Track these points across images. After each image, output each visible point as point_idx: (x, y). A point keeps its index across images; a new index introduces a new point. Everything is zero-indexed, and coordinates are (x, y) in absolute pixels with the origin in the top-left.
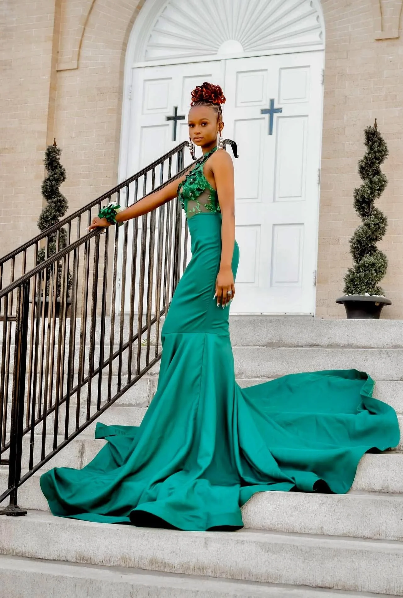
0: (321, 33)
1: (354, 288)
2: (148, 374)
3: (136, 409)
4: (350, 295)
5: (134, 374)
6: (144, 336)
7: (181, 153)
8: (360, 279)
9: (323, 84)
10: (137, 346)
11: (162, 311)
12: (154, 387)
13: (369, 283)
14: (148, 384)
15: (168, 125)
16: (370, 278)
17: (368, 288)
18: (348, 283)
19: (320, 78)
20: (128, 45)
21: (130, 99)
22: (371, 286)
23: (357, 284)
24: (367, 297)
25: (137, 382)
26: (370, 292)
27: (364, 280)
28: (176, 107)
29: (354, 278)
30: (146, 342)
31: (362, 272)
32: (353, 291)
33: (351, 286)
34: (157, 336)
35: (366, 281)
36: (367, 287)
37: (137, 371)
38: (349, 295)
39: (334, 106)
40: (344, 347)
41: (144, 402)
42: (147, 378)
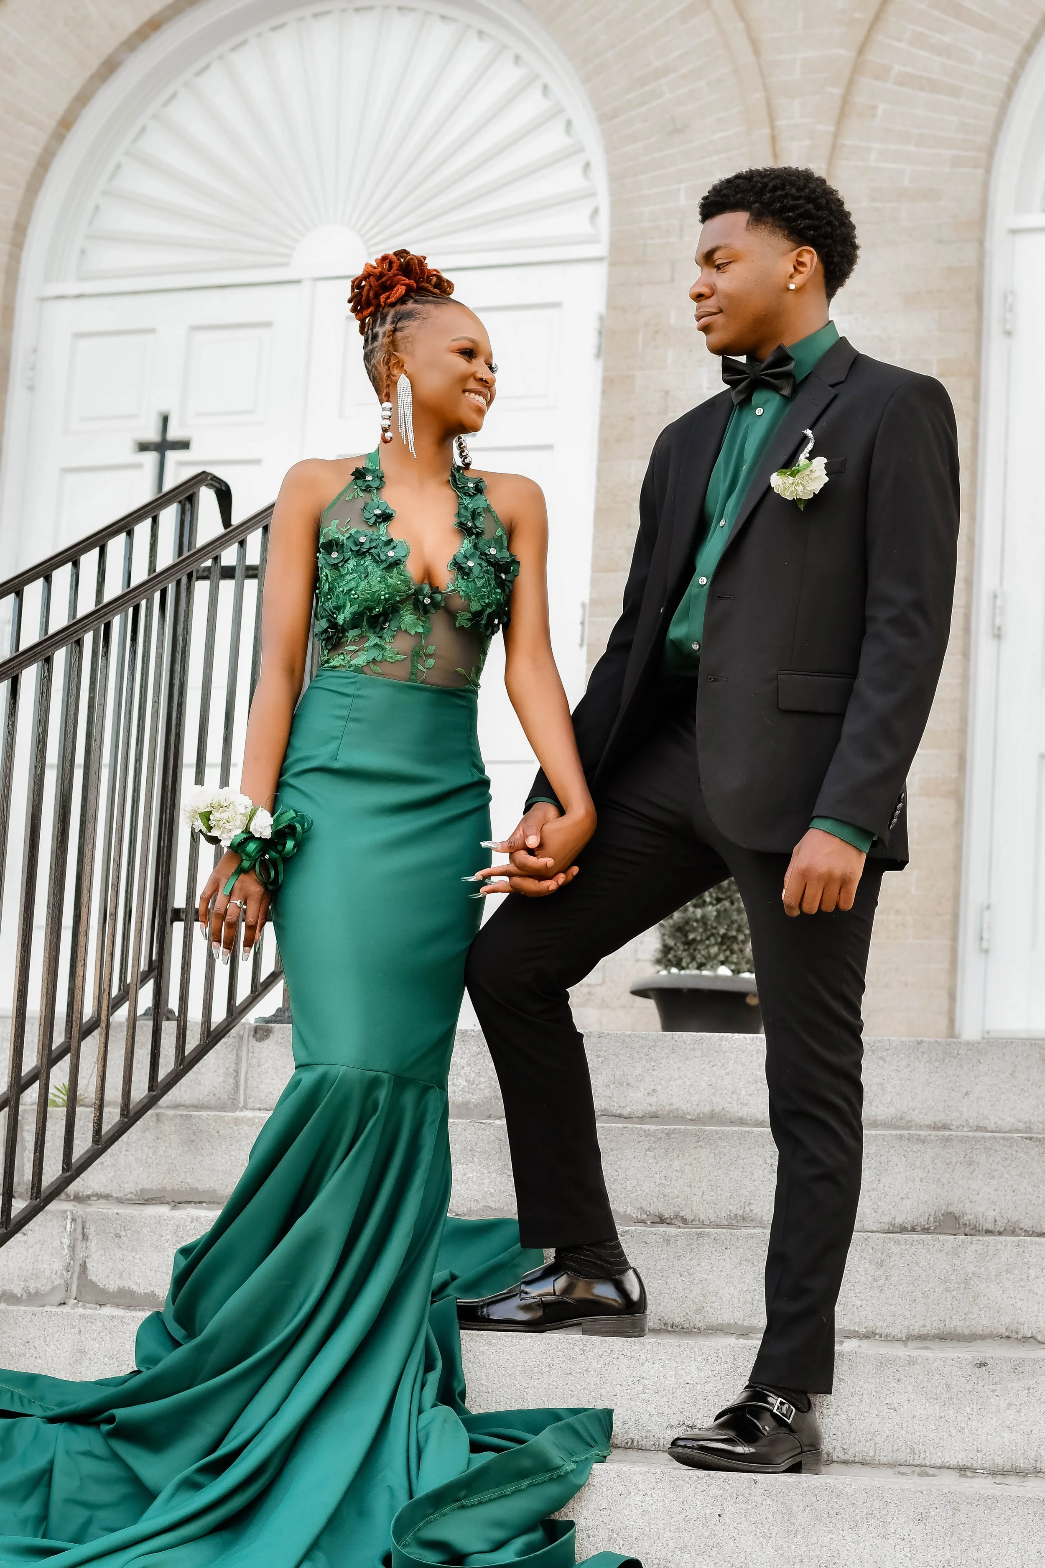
0: (596, 212)
1: (684, 950)
2: (68, 1199)
3: (25, 1312)
4: (674, 970)
5: (21, 1196)
6: (59, 1074)
7: (188, 506)
8: (705, 924)
9: (598, 355)
10: (35, 1107)
11: (116, 997)
12: (87, 1240)
13: (729, 938)
14: (68, 1229)
15: (139, 466)
16: (733, 922)
17: (728, 953)
18: (670, 937)
19: (590, 340)
20: (30, 231)
21: (31, 388)
22: (736, 947)
23: (694, 940)
24: (725, 978)
25: (31, 1224)
26: (733, 963)
27: (715, 928)
28: (165, 414)
29: (687, 922)
30: (62, 1096)
31: (711, 903)
32: (680, 960)
33: (675, 945)
34: (101, 1073)
35: (722, 931)
36: (725, 950)
37: (32, 1188)
38: (669, 972)
39: (632, 419)
40: (698, 1120)
41: (54, 1289)
42: (65, 1212)
